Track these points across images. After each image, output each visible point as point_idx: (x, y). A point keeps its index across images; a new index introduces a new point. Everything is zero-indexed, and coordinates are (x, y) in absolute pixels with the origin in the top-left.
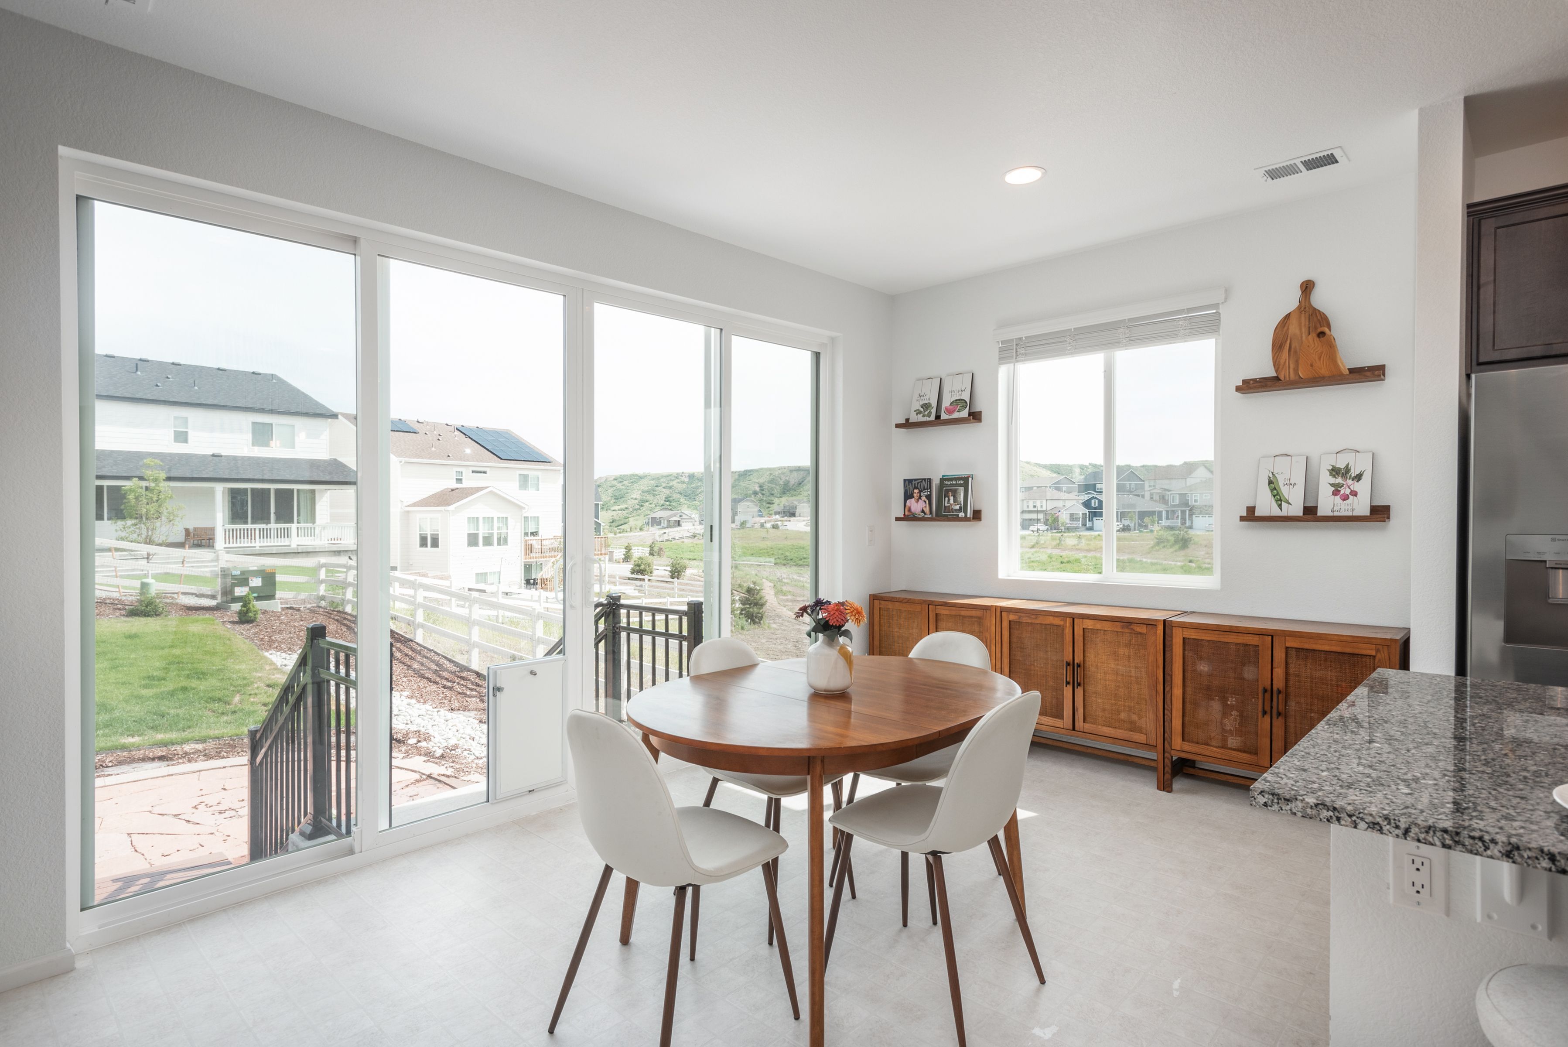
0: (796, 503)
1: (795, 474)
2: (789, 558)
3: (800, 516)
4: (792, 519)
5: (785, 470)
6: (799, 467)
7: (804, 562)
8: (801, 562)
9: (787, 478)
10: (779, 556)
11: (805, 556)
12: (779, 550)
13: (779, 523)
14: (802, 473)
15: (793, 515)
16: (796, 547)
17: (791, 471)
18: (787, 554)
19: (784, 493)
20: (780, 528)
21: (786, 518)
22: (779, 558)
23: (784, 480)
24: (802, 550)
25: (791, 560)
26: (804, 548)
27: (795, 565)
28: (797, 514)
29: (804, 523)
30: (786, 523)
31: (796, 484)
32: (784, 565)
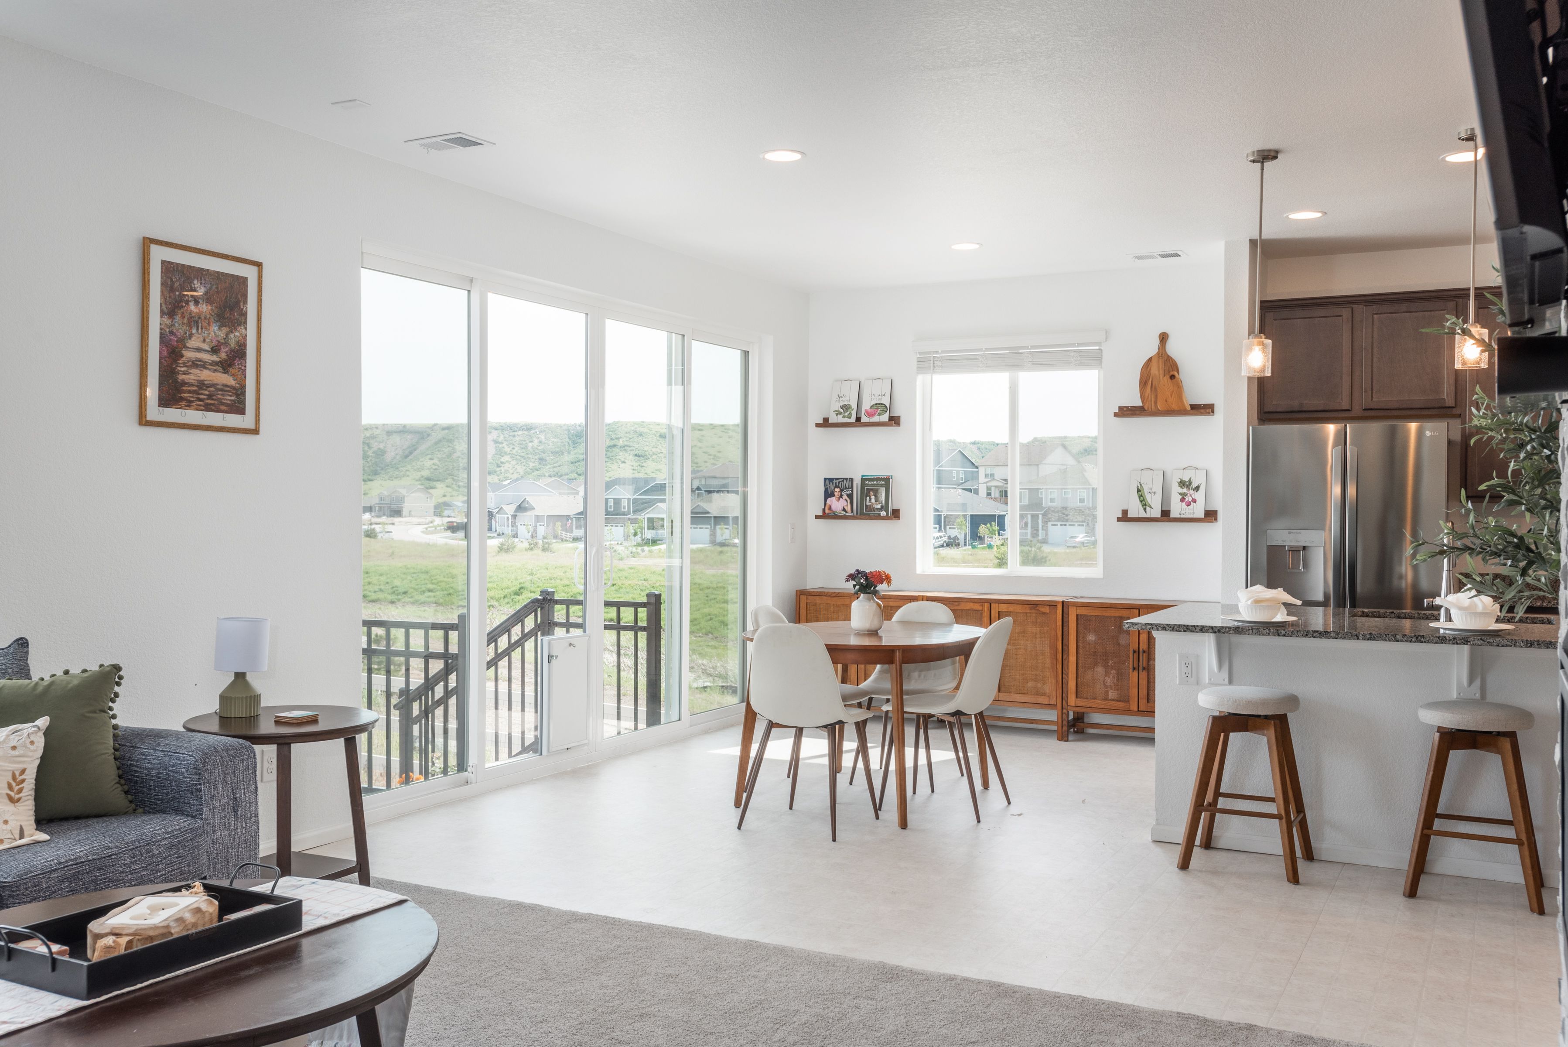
0: (403, 492)
1: (396, 439)
2: (402, 590)
3: (410, 515)
4: (396, 520)
5: (378, 432)
6: (405, 426)
7: (429, 597)
8: (422, 598)
9: (382, 446)
10: (382, 587)
11: (431, 586)
12: (381, 575)
13: (378, 528)
14: (409, 437)
15: (397, 513)
16: (412, 571)
17: (389, 433)
18: (397, 582)
19: (376, 473)
20: (380, 536)
21: (384, 519)
22: (381, 590)
23: (375, 449)
24: (423, 576)
25: (405, 593)
26: (427, 572)
27: (413, 603)
28: (405, 512)
29: (421, 528)
30: (389, 528)
31: (398, 457)
32: (392, 602)
